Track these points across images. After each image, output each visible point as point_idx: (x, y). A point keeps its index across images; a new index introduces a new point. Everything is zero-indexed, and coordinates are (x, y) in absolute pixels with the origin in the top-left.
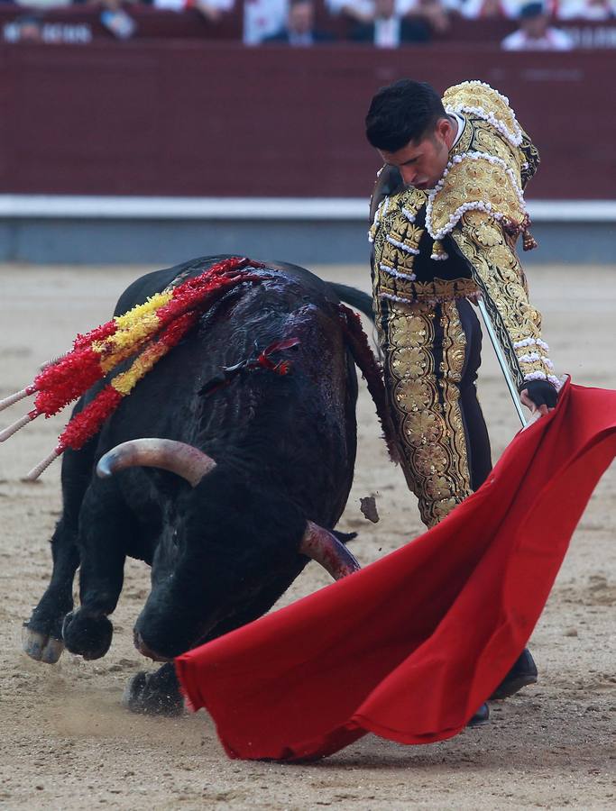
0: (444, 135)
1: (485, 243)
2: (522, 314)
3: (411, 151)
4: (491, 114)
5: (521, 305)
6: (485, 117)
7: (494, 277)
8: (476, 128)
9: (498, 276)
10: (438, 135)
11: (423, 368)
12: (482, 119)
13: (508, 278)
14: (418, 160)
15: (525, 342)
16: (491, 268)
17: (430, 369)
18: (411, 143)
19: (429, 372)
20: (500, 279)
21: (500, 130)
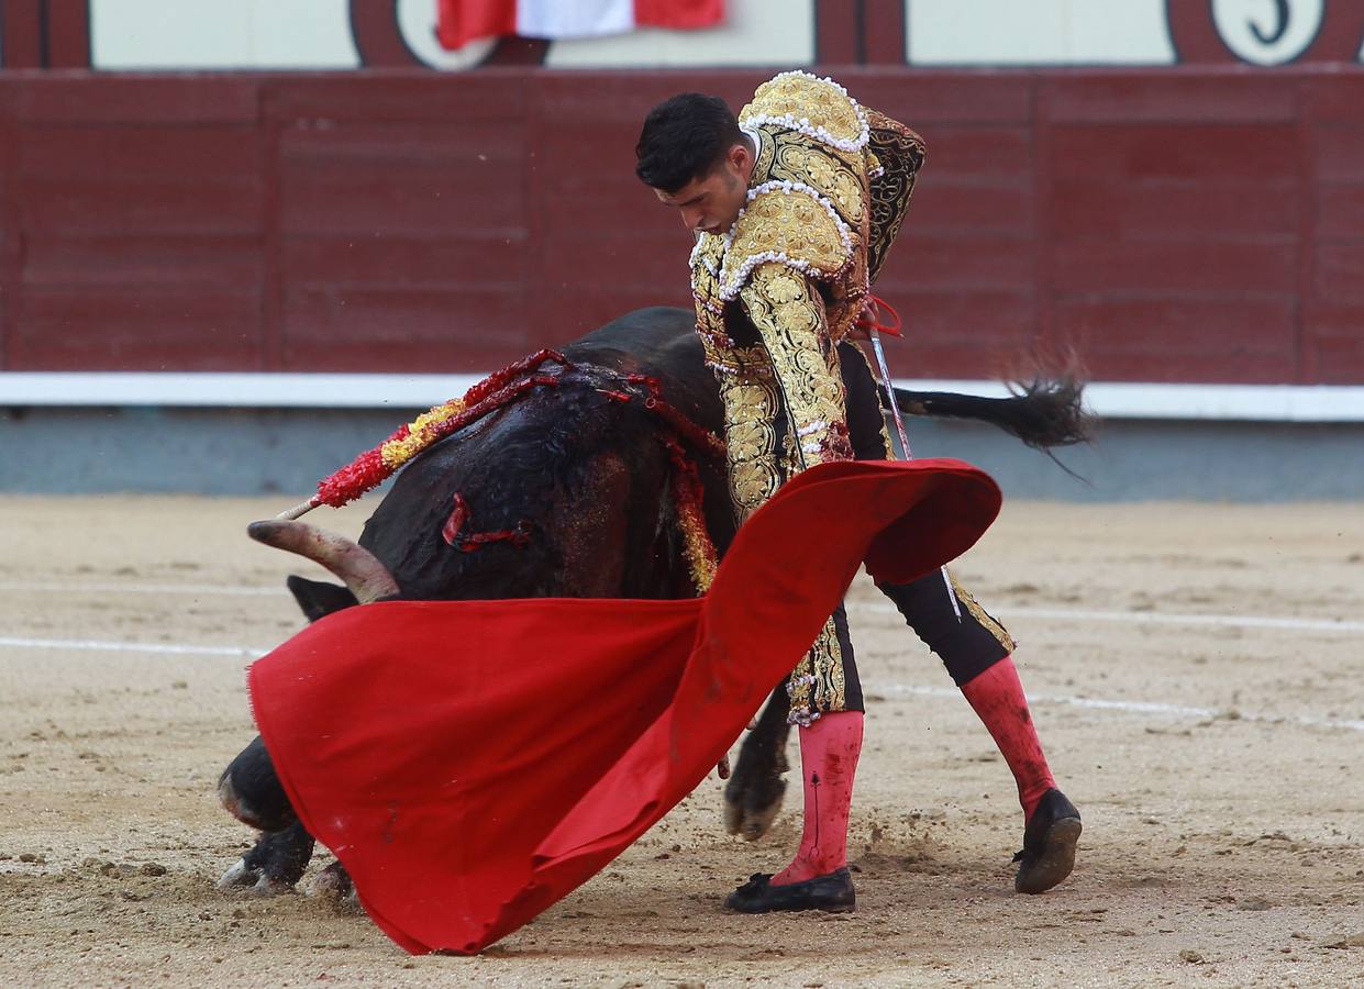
0: (739, 165)
1: (777, 300)
2: (813, 390)
3: (696, 189)
4: (805, 121)
5: (811, 378)
6: (796, 126)
7: (783, 345)
8: (780, 146)
9: (787, 342)
10: (730, 166)
11: (760, 447)
12: (792, 130)
13: (800, 344)
14: (706, 199)
15: (811, 429)
16: (779, 333)
17: (767, 447)
18: (694, 180)
19: (766, 451)
20: (790, 346)
21: (819, 139)
